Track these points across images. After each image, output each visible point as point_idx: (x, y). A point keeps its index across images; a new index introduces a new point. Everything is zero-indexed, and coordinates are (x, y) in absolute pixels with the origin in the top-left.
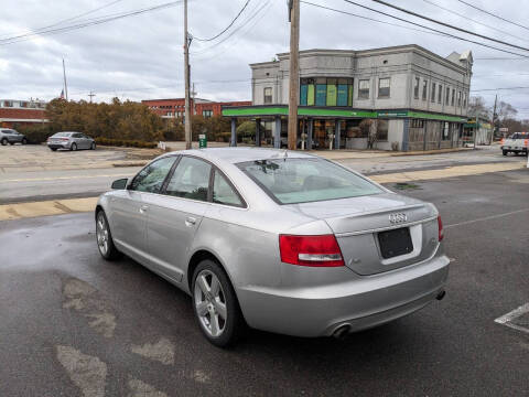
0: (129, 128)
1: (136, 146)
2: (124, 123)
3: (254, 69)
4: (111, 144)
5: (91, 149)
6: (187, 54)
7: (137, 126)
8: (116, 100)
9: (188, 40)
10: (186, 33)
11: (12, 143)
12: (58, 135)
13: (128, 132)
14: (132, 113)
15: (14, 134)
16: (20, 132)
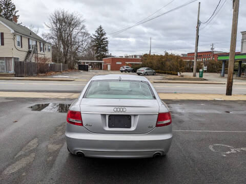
0: (170, 66)
1: (171, 74)
2: (168, 63)
3: (243, 34)
4: (162, 73)
5: (153, 75)
6: (198, 30)
7: (173, 65)
8: (167, 54)
9: (199, 23)
10: (198, 20)
11: (129, 72)
12: (141, 69)
13: (169, 68)
14: (171, 59)
15: (130, 68)
16: (132, 67)
